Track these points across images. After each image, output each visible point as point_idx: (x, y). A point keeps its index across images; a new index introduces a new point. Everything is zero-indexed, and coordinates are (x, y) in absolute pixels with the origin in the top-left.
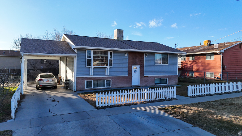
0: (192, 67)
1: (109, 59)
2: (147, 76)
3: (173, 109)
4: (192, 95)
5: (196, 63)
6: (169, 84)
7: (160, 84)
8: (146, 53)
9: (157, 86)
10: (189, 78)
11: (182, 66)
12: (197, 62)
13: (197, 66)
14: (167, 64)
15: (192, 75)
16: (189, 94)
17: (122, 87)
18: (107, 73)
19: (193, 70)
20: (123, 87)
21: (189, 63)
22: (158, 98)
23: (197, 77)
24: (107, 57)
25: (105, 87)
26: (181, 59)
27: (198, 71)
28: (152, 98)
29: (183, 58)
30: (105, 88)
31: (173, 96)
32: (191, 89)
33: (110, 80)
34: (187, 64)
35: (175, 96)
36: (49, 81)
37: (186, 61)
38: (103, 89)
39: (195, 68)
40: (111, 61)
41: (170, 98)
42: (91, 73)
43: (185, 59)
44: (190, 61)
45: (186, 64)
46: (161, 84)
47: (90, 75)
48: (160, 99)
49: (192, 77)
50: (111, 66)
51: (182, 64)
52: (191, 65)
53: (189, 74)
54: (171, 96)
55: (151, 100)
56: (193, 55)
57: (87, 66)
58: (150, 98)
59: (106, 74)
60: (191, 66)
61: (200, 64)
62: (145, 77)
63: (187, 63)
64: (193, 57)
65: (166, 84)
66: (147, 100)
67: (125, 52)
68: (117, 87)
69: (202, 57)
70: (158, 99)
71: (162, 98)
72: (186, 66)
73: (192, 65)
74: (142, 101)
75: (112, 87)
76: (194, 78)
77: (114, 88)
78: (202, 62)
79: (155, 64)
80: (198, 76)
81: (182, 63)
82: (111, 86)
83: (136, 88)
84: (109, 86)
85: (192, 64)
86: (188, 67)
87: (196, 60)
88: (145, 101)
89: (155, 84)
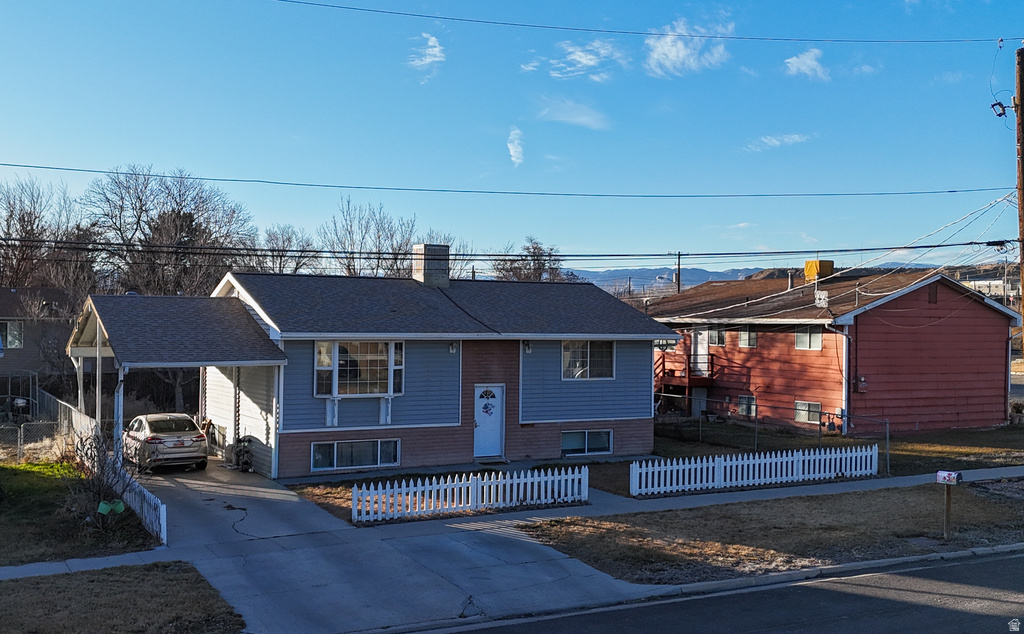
0: (749, 376)
1: (392, 367)
2: (533, 425)
3: (554, 526)
4: (644, 491)
5: (762, 361)
6: (619, 453)
7: (583, 451)
8: (526, 343)
9: (569, 458)
10: (738, 423)
11: (712, 371)
12: (766, 356)
13: (766, 372)
15: (749, 410)
16: (634, 489)
17: (439, 466)
18: (385, 418)
19: (752, 388)
20: (442, 463)
21: (738, 359)
22: (532, 499)
23: (764, 420)
24: (384, 363)
25: (379, 465)
26: (711, 340)
27: (768, 390)
28: (511, 500)
29: (715, 333)
30: (378, 470)
31: (579, 493)
32: (641, 474)
33: (395, 439)
34: (729, 360)
35: (585, 495)
36: (182, 445)
37: (727, 349)
38: (370, 471)
39: (757, 381)
40: (397, 373)
41: (570, 499)
42: (332, 421)
43: (721, 340)
44: (739, 352)
45: (725, 363)
46: (586, 454)
47: (328, 424)
48: (538, 502)
49: (748, 417)
50: (400, 391)
51: (712, 358)
52: (743, 366)
53: (737, 405)
54: (572, 495)
55: (508, 504)
56: (751, 328)
57: (318, 393)
58: (504, 500)
59: (382, 421)
60: (744, 371)
61: (776, 366)
62: (522, 425)
63: (730, 356)
64: (753, 335)
65: (608, 450)
66: (496, 505)
67: (451, 343)
68: (419, 464)
69: (781, 336)
70: (532, 502)
71: (543, 501)
72: (726, 371)
73: (749, 369)
74: (482, 508)
75: (403, 466)
76: (756, 421)
77: (410, 468)
78: (782, 359)
79: (563, 379)
80: (768, 414)
81: (712, 355)
82: (399, 460)
83: (487, 467)
84: (390, 462)
85: (749, 364)
86: (735, 377)
87: (762, 347)
88: (490, 509)
89: (565, 452)
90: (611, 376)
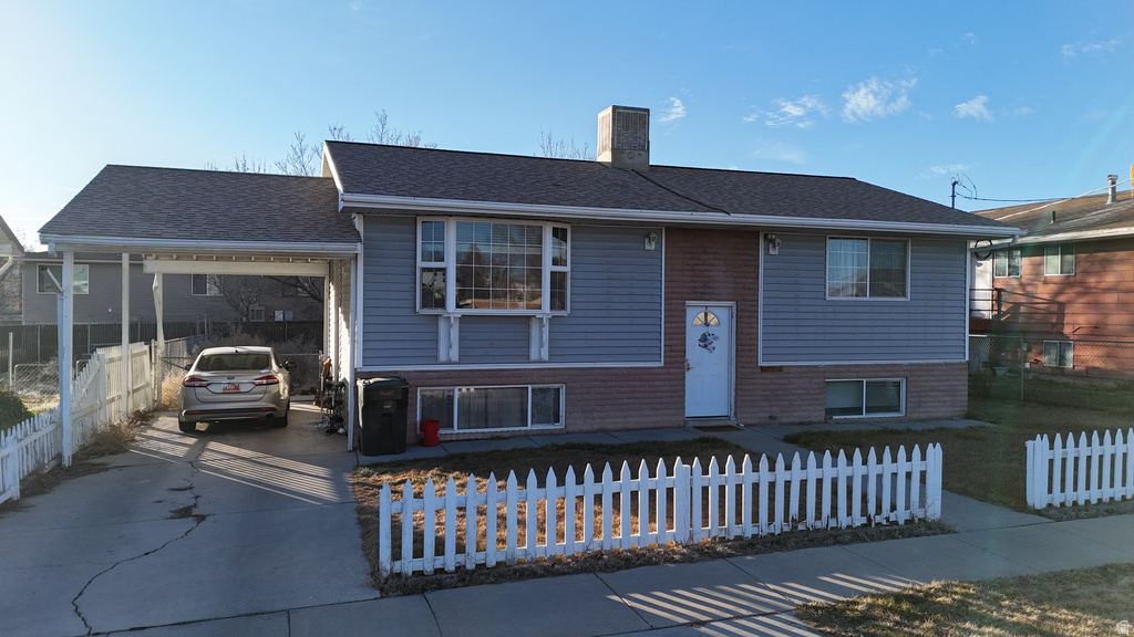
0: (1061, 314)
1: (548, 268)
2: (780, 369)
4: (1057, 498)
5: (1087, 291)
6: (915, 416)
7: (858, 411)
8: (770, 233)
9: (838, 422)
10: (1043, 377)
11: (999, 310)
12: (1092, 285)
13: (1095, 305)
14: (898, 295)
15: (1062, 359)
16: (1037, 495)
17: (628, 430)
18: (540, 350)
19: (1067, 330)
20: (632, 426)
21: (1043, 292)
22: (818, 516)
23: (1090, 373)
24: (537, 260)
25: (529, 427)
26: (996, 272)
27: (1096, 334)
28: (771, 518)
29: (1003, 262)
30: (527, 435)
31: (923, 502)
32: (1051, 462)
33: (556, 386)
34: (1026, 295)
35: (934, 509)
36: (236, 390)
37: (1024, 281)
38: (514, 436)
39: (1078, 319)
40: (558, 281)
41: (901, 515)
42: (449, 348)
43: (1013, 270)
44: (1045, 283)
45: (1023, 299)
46: (864, 416)
47: (442, 357)
48: (833, 523)
49: (1060, 370)
50: (563, 307)
51: (998, 295)
52: (1051, 302)
53: (1040, 354)
54: (907, 507)
55: (764, 528)
56: (1065, 248)
57: (424, 306)
58: (755, 518)
59: (534, 355)
60: (1054, 308)
61: (1111, 298)
62: (764, 369)
63: (1029, 289)
64: (1069, 258)
65: (897, 410)
66: (736, 531)
67: (646, 230)
68: (596, 427)
69: (1121, 254)
70: (818, 525)
71: (843, 520)
72: (1022, 309)
73: (1062, 305)
74: (703, 535)
75: (570, 429)
76: (1075, 374)
77: (580, 432)
78: (1123, 286)
79: (828, 298)
80: (1097, 364)
81: (999, 291)
82: (562, 419)
84: (549, 422)
85: (1062, 298)
86: (1038, 317)
87: (1087, 273)
88: (723, 540)
89: (830, 412)
90: (904, 295)
